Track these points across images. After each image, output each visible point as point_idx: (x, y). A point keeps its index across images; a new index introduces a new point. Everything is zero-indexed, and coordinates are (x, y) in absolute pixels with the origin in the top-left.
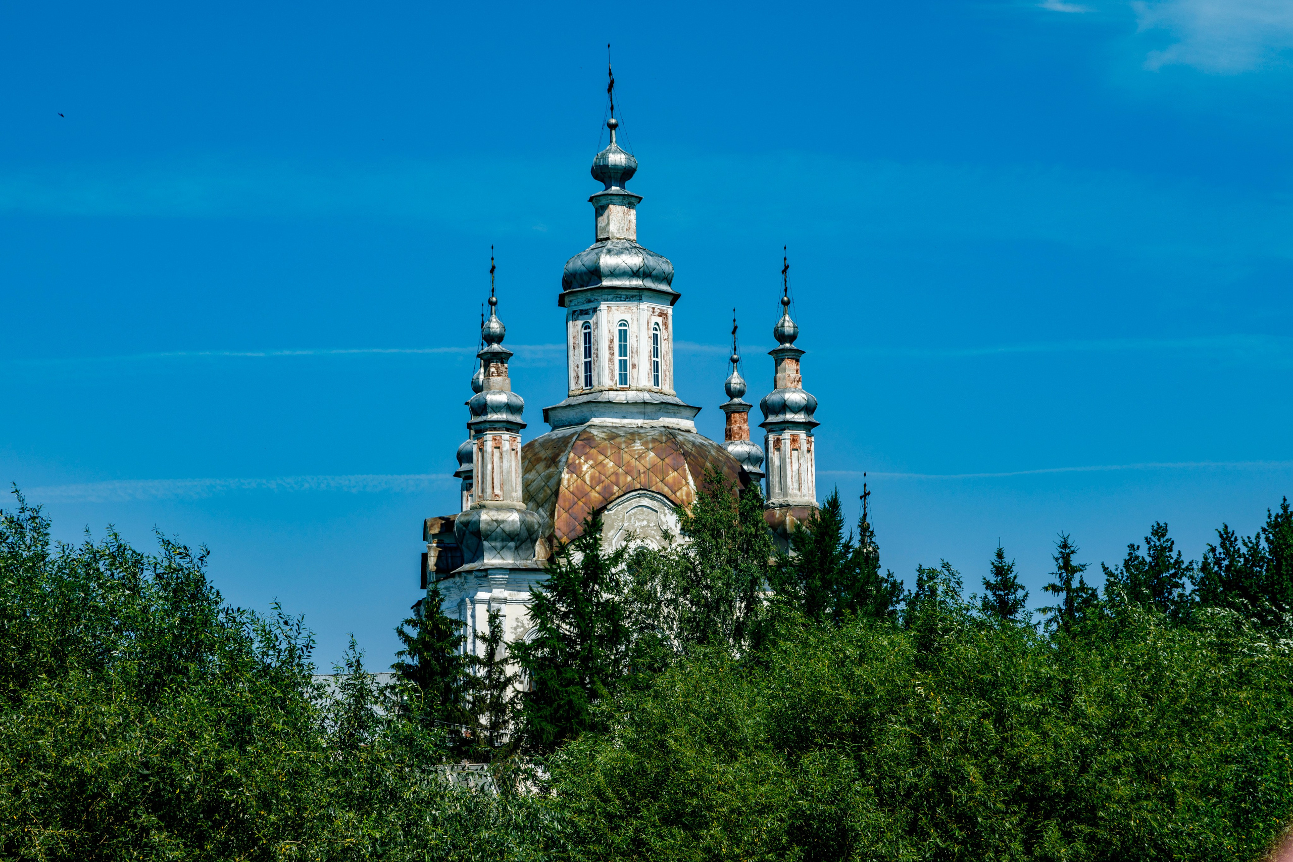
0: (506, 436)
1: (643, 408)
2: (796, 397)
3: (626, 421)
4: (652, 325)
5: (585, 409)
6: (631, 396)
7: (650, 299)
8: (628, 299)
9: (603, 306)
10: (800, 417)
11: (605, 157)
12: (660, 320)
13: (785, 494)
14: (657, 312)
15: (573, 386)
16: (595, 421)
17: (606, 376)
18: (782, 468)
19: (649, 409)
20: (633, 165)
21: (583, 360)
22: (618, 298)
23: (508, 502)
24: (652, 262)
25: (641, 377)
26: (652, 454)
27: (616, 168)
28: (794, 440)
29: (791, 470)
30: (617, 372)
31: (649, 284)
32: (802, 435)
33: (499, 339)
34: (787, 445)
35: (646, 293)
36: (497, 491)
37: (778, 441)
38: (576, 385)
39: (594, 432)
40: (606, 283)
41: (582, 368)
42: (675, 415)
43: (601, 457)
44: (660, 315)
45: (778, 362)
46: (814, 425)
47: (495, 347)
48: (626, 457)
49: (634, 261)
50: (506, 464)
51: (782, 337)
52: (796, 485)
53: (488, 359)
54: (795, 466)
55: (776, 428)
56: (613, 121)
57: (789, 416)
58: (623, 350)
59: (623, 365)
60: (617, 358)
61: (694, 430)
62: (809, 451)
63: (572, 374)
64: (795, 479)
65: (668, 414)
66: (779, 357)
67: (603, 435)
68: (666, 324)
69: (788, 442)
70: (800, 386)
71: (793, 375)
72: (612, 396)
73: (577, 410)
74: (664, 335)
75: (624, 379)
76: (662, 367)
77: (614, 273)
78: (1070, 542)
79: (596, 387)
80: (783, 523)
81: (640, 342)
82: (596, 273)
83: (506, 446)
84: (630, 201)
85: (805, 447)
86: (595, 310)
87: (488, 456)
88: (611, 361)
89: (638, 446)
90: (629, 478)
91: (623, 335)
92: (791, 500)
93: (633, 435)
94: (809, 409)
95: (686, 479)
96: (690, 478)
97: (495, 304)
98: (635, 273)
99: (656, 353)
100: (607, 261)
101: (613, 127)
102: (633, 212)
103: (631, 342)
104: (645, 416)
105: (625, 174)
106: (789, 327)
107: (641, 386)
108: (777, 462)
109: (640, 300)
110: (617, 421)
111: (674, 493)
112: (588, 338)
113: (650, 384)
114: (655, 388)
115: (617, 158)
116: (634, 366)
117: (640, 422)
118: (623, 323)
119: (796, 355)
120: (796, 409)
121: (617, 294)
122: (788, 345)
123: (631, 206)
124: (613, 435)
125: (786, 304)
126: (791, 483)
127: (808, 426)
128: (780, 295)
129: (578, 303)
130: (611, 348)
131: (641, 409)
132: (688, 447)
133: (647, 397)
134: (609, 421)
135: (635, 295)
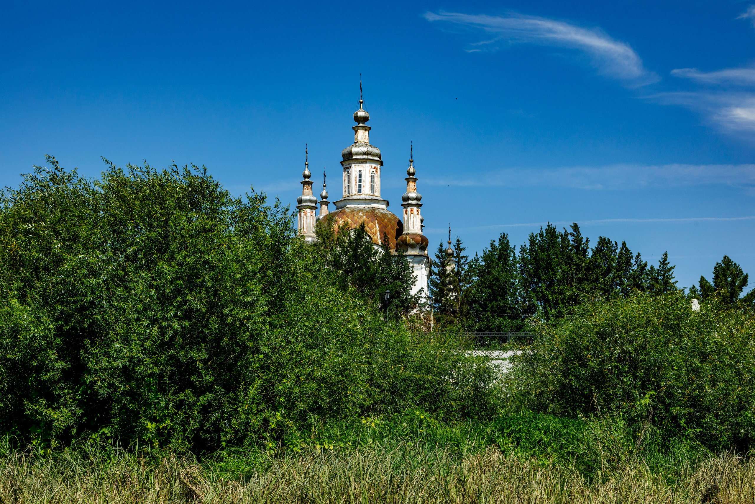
0: (309, 211)
1: (366, 201)
2: (413, 195)
3: (359, 206)
4: (371, 172)
5: (345, 202)
6: (362, 197)
7: (370, 163)
8: (362, 163)
9: (353, 165)
10: (414, 202)
11: (357, 113)
12: (374, 170)
13: (408, 230)
14: (373, 167)
15: (344, 194)
16: (348, 206)
17: (354, 190)
18: (408, 220)
19: (367, 201)
20: (367, 116)
21: (347, 185)
22: (359, 163)
23: (309, 234)
24: (371, 149)
25: (366, 191)
26: (365, 217)
27: (361, 117)
28: (412, 210)
29: (410, 222)
30: (358, 189)
31: (370, 157)
32: (415, 209)
33: (309, 177)
34: (409, 212)
35: (368, 160)
36: (305, 230)
37: (406, 211)
38: (345, 194)
39: (347, 210)
40: (354, 157)
41: (347, 187)
42: (378, 203)
43: (347, 218)
44: (375, 168)
45: (408, 182)
46: (421, 205)
47: (307, 180)
48: (356, 218)
49: (364, 149)
50: (308, 221)
51: (409, 174)
52: (412, 227)
53: (305, 183)
54: (412, 220)
55: (406, 206)
56: (361, 101)
57: (410, 202)
58: (360, 181)
59: (360, 186)
60: (358, 184)
61: (385, 209)
62: (418, 214)
63: (344, 190)
64: (412, 224)
65: (375, 203)
66: (408, 180)
67: (349, 211)
68: (377, 172)
69: (409, 211)
70: (415, 191)
71: (413, 187)
72: (355, 197)
73: (343, 202)
74: (375, 175)
75: (360, 191)
76: (375, 187)
77: (357, 154)
78: (460, 239)
79: (351, 194)
80: (406, 240)
81: (366, 178)
82: (350, 154)
83: (309, 214)
84: (365, 129)
85: (416, 213)
86: (351, 167)
87: (302, 218)
88: (356, 185)
89: (360, 214)
90: (355, 225)
91: (360, 176)
92: (410, 232)
93: (360, 210)
94: (418, 199)
95: (375, 225)
96: (377, 225)
97: (307, 165)
98: (365, 154)
99: (372, 182)
100: (354, 150)
101: (361, 103)
102: (367, 132)
103: (363, 178)
104: (366, 204)
105: (365, 119)
106: (411, 170)
107: (366, 193)
108: (406, 218)
109: (366, 163)
110: (356, 206)
111: (371, 230)
112: (349, 176)
113: (370, 193)
114: (372, 194)
115: (361, 113)
116: (364, 186)
117: (364, 206)
118: (360, 171)
119: (415, 180)
120: (413, 199)
121: (358, 161)
122: (411, 177)
123: (366, 130)
124: (353, 210)
125: (412, 162)
126: (410, 226)
127: (418, 206)
128: (408, 159)
129: (346, 164)
130: (355, 180)
131: (365, 201)
132: (379, 214)
133: (367, 197)
134: (353, 206)
135: (365, 161)
